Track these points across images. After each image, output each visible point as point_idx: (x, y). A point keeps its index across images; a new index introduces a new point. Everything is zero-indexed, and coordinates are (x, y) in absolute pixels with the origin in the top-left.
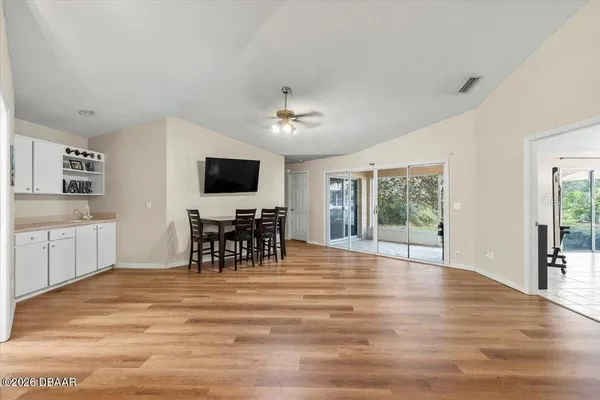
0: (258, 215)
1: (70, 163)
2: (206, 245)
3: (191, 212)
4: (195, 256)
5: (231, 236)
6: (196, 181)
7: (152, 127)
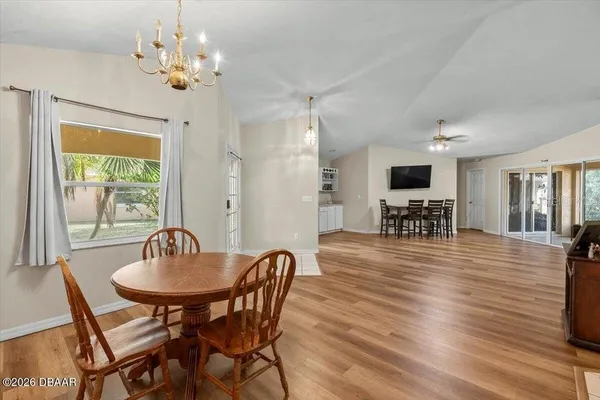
0: (426, 204)
1: (325, 175)
2: (391, 222)
3: (382, 201)
4: (384, 228)
5: (406, 217)
6: (385, 181)
7: (362, 151)
